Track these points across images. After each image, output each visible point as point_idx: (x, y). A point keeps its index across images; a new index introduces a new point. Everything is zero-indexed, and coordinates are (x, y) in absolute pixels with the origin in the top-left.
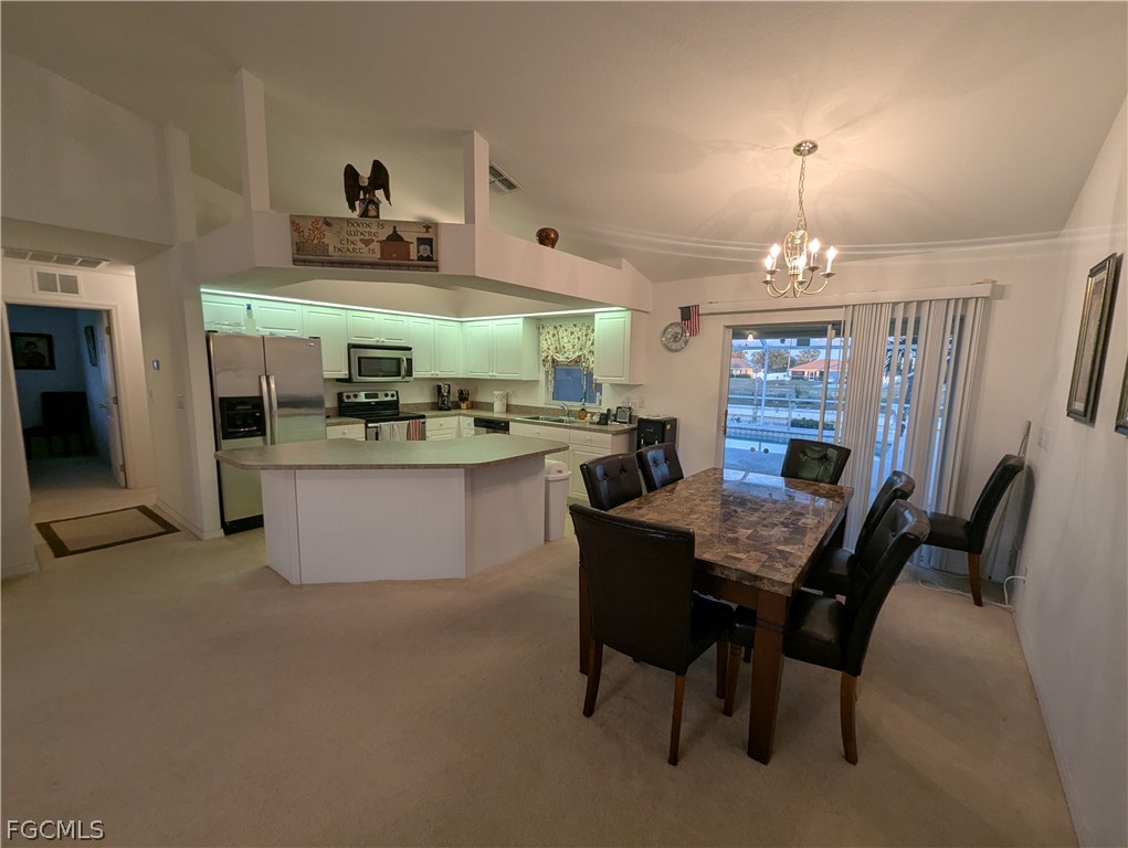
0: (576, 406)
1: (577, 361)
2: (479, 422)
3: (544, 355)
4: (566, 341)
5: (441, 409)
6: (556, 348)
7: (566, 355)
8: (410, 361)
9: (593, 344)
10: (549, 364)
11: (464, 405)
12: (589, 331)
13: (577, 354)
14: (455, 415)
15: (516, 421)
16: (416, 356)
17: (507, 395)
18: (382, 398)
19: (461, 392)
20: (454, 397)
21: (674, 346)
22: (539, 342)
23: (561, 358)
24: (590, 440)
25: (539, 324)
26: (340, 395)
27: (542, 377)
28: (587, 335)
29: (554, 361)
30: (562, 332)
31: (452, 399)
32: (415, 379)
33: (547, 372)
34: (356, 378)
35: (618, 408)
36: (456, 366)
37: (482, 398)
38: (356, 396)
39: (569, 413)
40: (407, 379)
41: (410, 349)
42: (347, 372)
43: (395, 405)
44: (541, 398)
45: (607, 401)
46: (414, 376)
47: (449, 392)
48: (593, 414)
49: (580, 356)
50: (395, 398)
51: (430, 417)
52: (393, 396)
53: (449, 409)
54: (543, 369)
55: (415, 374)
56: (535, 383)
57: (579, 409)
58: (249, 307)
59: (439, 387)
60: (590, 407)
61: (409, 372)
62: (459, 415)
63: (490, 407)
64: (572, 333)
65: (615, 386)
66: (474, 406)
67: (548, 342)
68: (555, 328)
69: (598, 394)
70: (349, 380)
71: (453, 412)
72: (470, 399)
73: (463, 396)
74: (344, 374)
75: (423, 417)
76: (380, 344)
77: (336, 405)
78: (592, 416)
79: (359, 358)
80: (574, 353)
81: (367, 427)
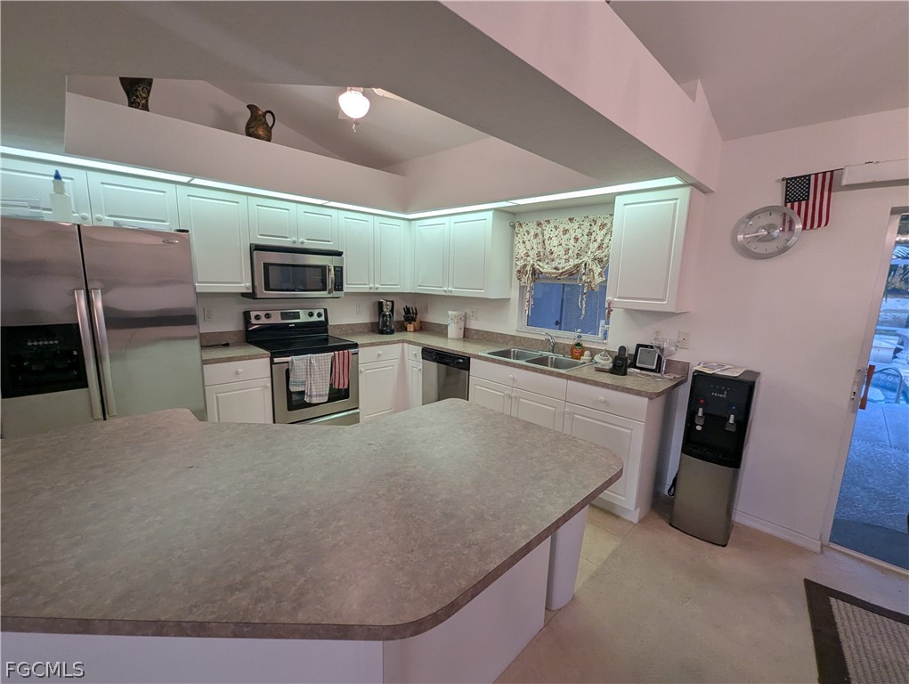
0: (567, 337)
1: (572, 274)
2: (429, 354)
3: (521, 263)
4: (555, 242)
5: (382, 332)
6: (538, 254)
7: (555, 264)
8: (339, 271)
9: (600, 247)
10: (526, 279)
11: (410, 327)
12: (595, 228)
13: (572, 263)
14: (398, 342)
15: (480, 358)
16: (348, 263)
17: (465, 317)
18: (304, 318)
19: (407, 311)
20: (399, 316)
21: (761, 248)
22: (512, 246)
23: (546, 268)
24: (605, 402)
25: (513, 219)
26: (246, 315)
27: (514, 295)
28: (590, 234)
29: (534, 272)
30: (548, 230)
31: (395, 318)
32: (346, 294)
33: (522, 288)
34: (262, 292)
35: (639, 346)
36: (401, 280)
37: (433, 317)
38: (268, 316)
39: (555, 348)
40: (335, 294)
41: (340, 254)
42: (249, 284)
43: (323, 326)
44: (512, 323)
45: (619, 334)
46: (345, 290)
47: (392, 311)
48: (593, 352)
49: (577, 266)
50: (323, 318)
51: (364, 345)
52: (319, 315)
53: (392, 332)
54: (516, 283)
55: (346, 288)
56: (503, 302)
57: (572, 342)
58: (57, 177)
59: (380, 304)
60: (589, 340)
61: (339, 286)
62: (403, 341)
63: (441, 331)
64: (566, 231)
65: (632, 313)
66: (423, 328)
67: (526, 246)
68: (539, 224)
69: (602, 322)
70: (251, 296)
71: (397, 336)
72: (419, 318)
73: (410, 316)
74: (245, 285)
75: (356, 345)
76: (296, 246)
77: (241, 327)
78: (592, 355)
79: (266, 266)
80: (567, 260)
81: (272, 363)
